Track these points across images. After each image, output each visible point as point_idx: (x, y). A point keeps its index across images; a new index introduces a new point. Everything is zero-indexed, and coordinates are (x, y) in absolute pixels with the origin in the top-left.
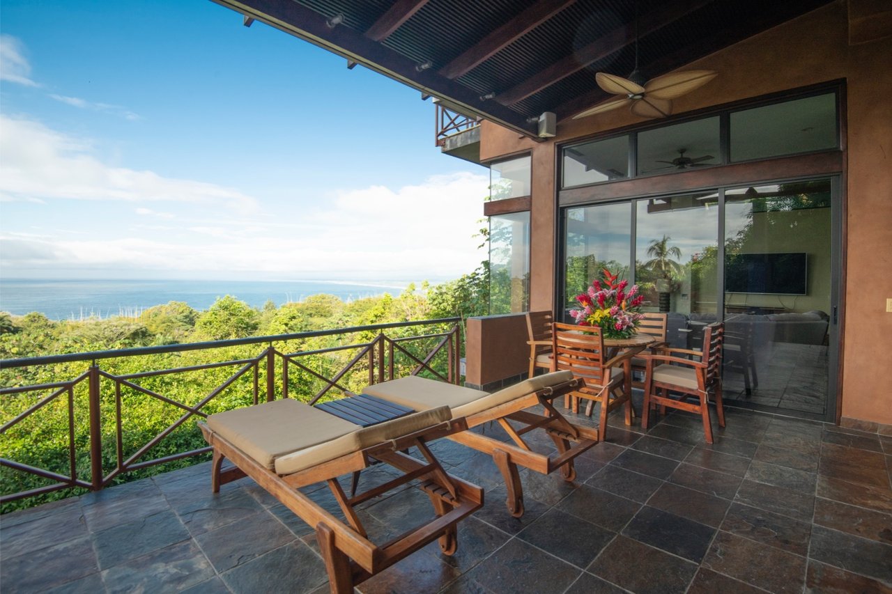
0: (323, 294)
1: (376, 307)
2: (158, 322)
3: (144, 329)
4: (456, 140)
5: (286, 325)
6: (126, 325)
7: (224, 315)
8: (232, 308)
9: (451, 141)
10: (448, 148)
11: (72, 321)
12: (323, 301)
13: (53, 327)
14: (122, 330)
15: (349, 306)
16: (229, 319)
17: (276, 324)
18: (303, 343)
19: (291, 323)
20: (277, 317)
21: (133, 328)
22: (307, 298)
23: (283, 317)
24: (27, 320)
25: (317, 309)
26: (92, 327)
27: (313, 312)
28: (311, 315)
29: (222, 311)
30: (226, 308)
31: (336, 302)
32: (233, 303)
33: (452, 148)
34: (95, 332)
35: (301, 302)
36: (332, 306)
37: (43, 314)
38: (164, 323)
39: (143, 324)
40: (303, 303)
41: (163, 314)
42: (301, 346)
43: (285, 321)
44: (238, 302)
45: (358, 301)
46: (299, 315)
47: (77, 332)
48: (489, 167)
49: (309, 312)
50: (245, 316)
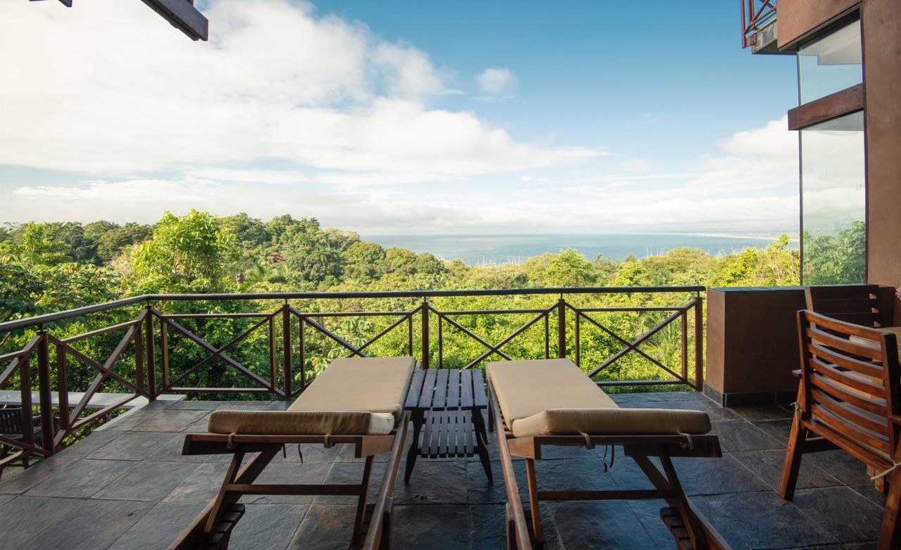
0: (688, 247)
1: (735, 264)
2: (535, 269)
3: (524, 275)
4: (772, 31)
5: (631, 279)
6: (512, 271)
7: (565, 267)
8: (573, 260)
9: (765, 35)
10: (761, 45)
11: (478, 266)
12: (686, 255)
13: (467, 270)
14: (509, 275)
15: (719, 262)
16: (570, 271)
17: (621, 277)
18: (649, 299)
19: (636, 278)
20: (621, 270)
21: (517, 274)
22: (668, 252)
23: (627, 271)
24: (453, 264)
25: (679, 263)
26: (490, 271)
27: (675, 268)
28: (672, 271)
29: (563, 262)
30: (567, 260)
31: (702, 257)
32: (573, 255)
33: (767, 44)
34: (491, 276)
35: (661, 256)
36: (698, 261)
37: (462, 261)
38: (539, 271)
39: (524, 271)
40: (664, 256)
41: (539, 264)
42: (647, 302)
43: (630, 275)
44: (578, 255)
45: (730, 257)
46: (645, 269)
47: (480, 276)
48: (796, 54)
49: (670, 267)
50: (584, 268)
